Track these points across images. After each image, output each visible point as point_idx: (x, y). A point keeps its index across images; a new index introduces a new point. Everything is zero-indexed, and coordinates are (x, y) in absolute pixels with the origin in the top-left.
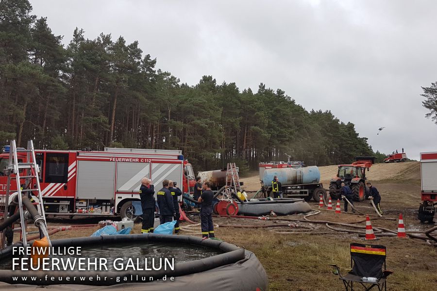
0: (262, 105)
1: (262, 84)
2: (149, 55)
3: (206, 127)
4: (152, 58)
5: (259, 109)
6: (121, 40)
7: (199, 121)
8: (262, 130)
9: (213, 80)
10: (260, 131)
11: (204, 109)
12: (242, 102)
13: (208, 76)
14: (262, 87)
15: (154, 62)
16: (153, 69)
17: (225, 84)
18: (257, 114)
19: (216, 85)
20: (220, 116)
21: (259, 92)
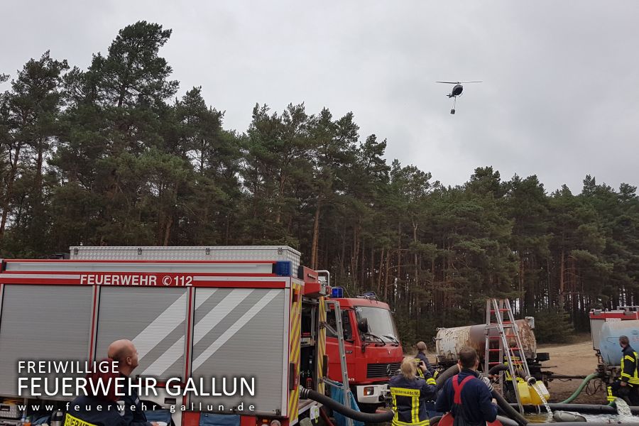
0: (592, 212)
1: (588, 177)
2: (374, 135)
3: (481, 252)
4: (379, 141)
5: (587, 219)
6: (326, 114)
7: (468, 243)
8: (595, 257)
9: (494, 173)
10: (592, 258)
11: (478, 220)
12: (552, 210)
13: (484, 168)
14: (589, 182)
15: (383, 145)
16: (382, 158)
17: (517, 178)
18: (583, 228)
19: (501, 182)
20: (509, 233)
21: (584, 191)
